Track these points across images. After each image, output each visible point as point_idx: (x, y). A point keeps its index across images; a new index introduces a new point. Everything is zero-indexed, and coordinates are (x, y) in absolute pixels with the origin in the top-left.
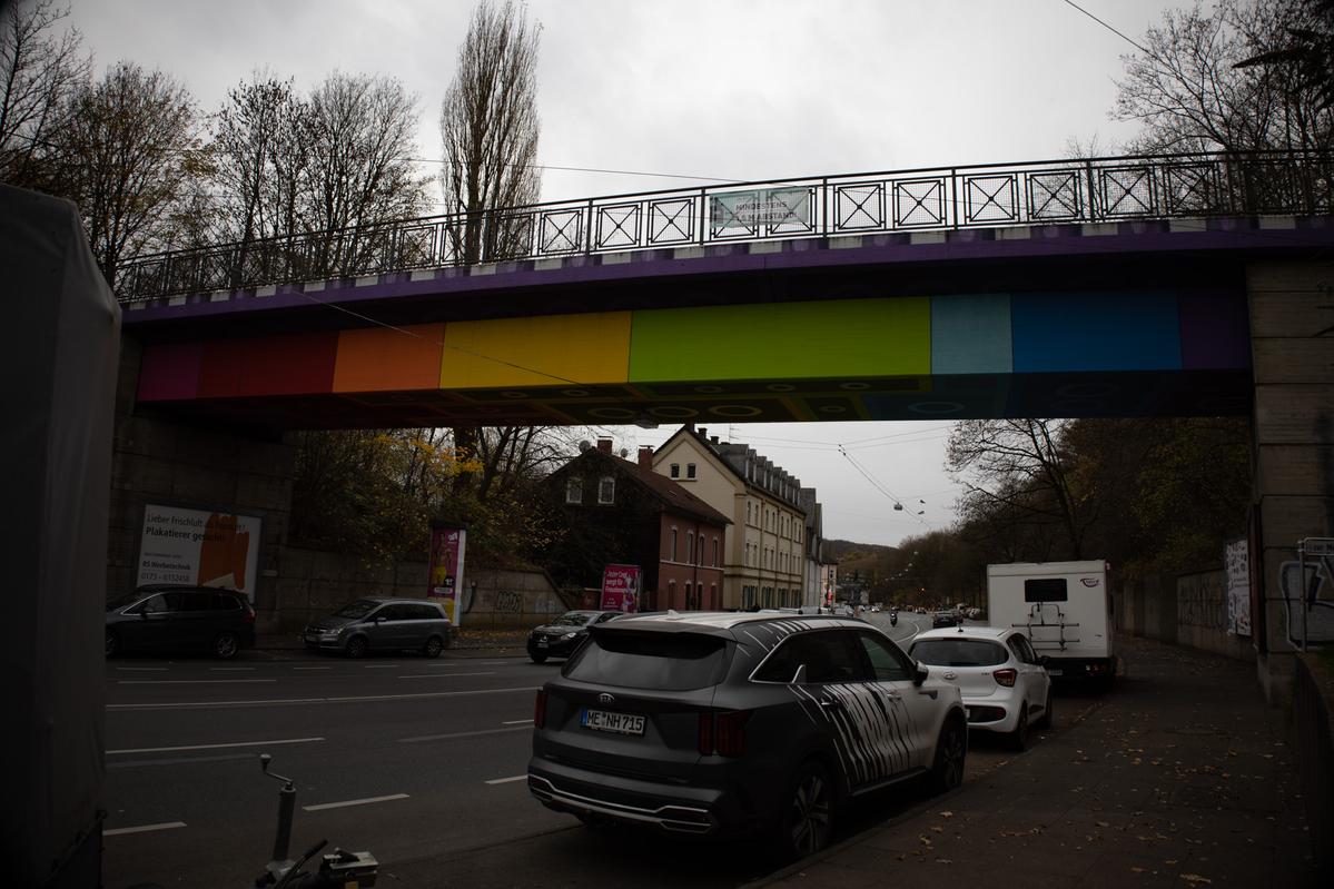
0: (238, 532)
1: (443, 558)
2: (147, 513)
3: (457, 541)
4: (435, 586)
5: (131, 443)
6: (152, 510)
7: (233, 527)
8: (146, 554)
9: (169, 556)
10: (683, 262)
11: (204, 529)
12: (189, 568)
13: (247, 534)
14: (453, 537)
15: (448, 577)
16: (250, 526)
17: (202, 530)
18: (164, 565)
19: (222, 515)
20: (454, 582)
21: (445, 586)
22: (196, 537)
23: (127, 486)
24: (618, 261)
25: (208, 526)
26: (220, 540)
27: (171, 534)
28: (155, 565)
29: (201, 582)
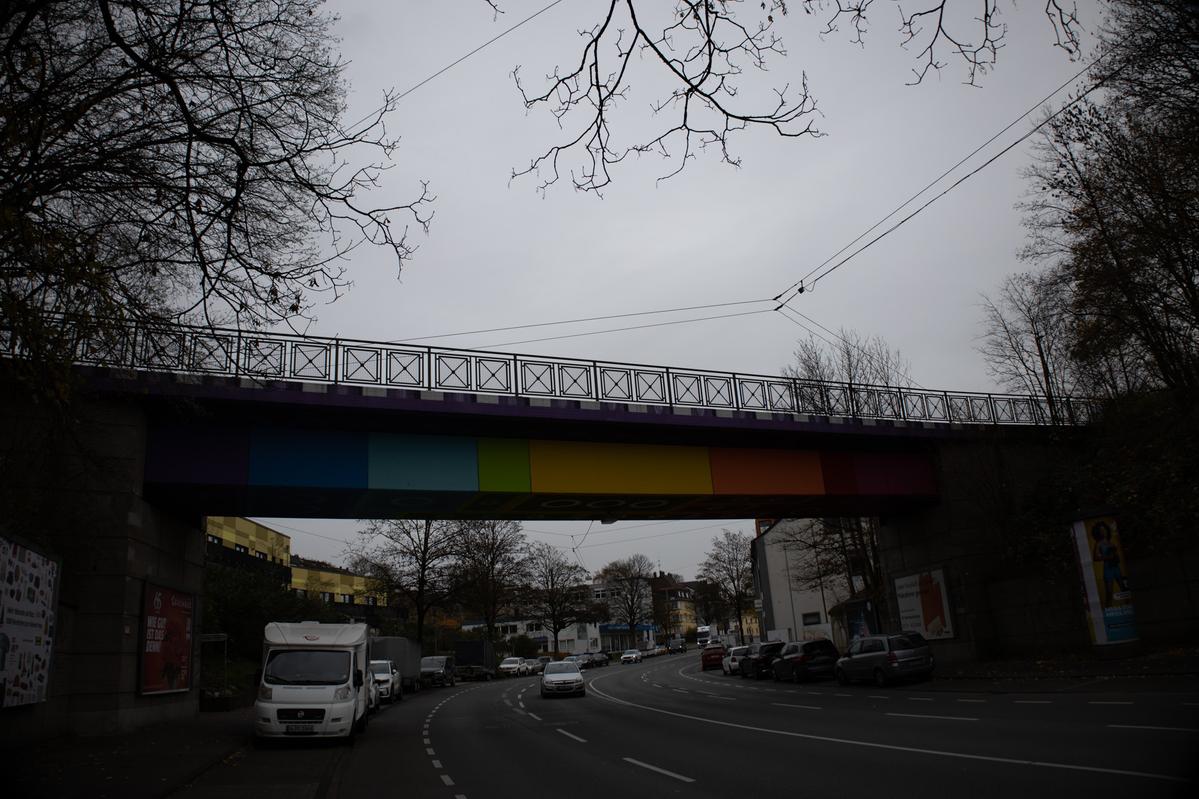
0: (934, 583)
2: (896, 584)
6: (898, 582)
7: (931, 580)
8: (902, 613)
9: (909, 610)
11: (918, 587)
12: (919, 616)
13: (939, 583)
17: (917, 589)
19: (924, 574)
22: (917, 594)
25: (920, 584)
26: (928, 592)
27: (907, 595)
28: (907, 618)
29: (926, 625)
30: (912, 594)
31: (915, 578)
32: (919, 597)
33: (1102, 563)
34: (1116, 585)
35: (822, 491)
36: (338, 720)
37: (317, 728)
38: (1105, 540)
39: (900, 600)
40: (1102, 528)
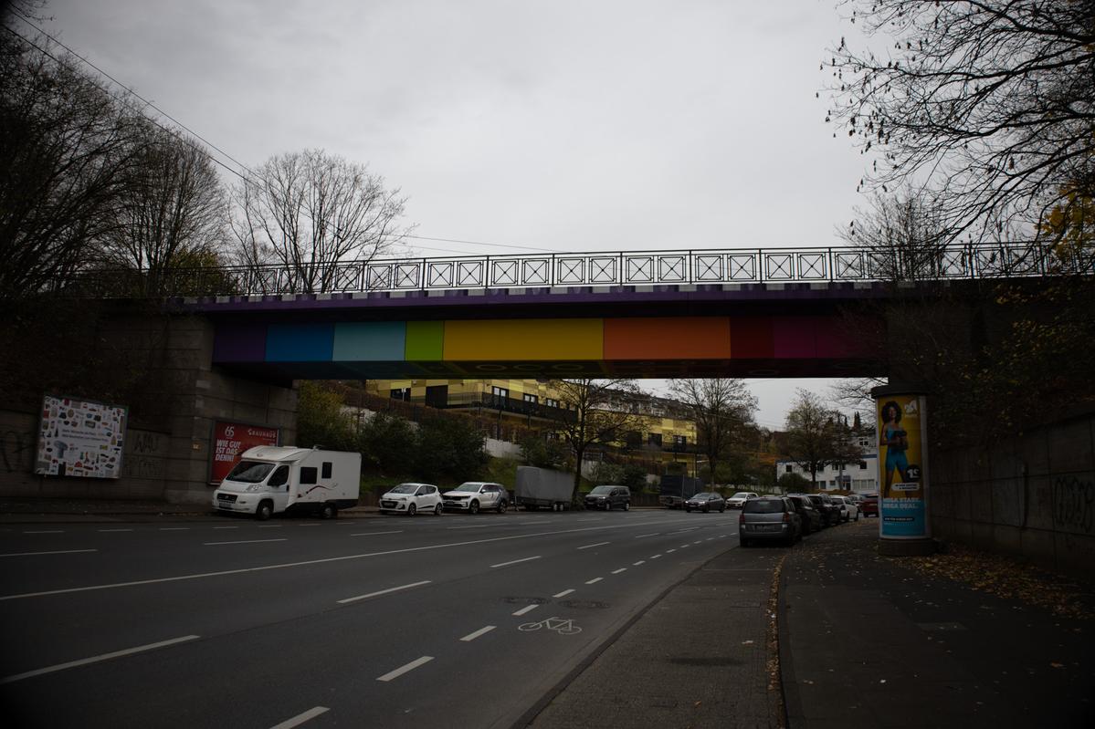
33: (886, 447)
34: (897, 475)
35: (728, 356)
36: (244, 502)
37: (233, 506)
38: (893, 422)
40: (892, 409)
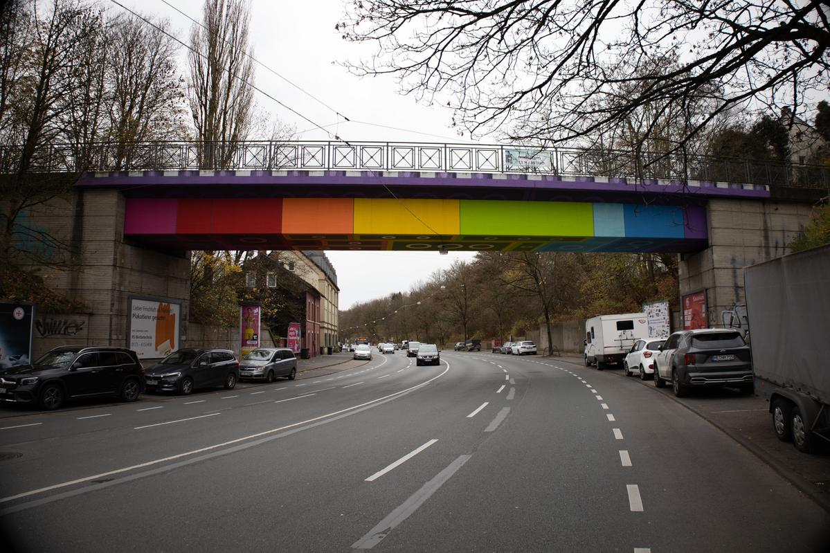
0: (171, 314)
1: (251, 323)
2: (133, 304)
3: (258, 313)
4: (247, 340)
5: (123, 261)
6: (135, 303)
7: (168, 311)
8: (134, 331)
9: (142, 331)
10: (497, 181)
11: (156, 313)
12: (151, 338)
13: (174, 314)
14: (256, 311)
15: (255, 335)
16: (175, 309)
17: (155, 314)
18: (142, 338)
19: (164, 304)
20: (257, 337)
21: (253, 340)
22: (154, 318)
23: (122, 289)
24: (465, 177)
25: (159, 311)
26: (163, 319)
27: (144, 317)
28: (137, 337)
29: (157, 346)
30: (149, 317)
31: (156, 305)
32: (155, 321)
39: (133, 320)
